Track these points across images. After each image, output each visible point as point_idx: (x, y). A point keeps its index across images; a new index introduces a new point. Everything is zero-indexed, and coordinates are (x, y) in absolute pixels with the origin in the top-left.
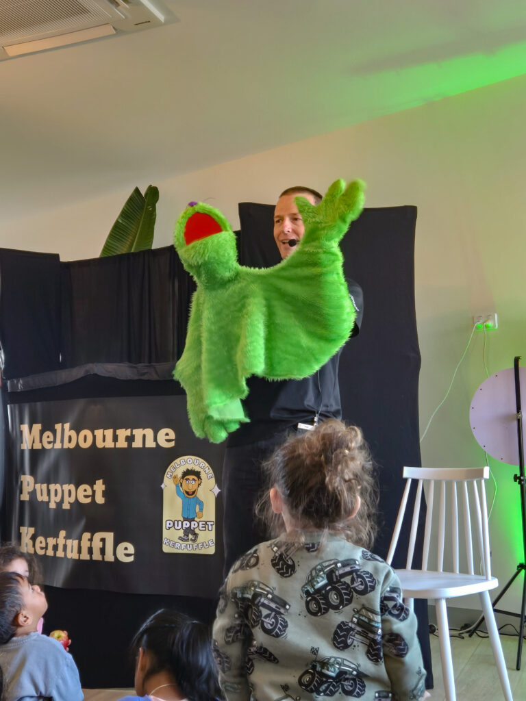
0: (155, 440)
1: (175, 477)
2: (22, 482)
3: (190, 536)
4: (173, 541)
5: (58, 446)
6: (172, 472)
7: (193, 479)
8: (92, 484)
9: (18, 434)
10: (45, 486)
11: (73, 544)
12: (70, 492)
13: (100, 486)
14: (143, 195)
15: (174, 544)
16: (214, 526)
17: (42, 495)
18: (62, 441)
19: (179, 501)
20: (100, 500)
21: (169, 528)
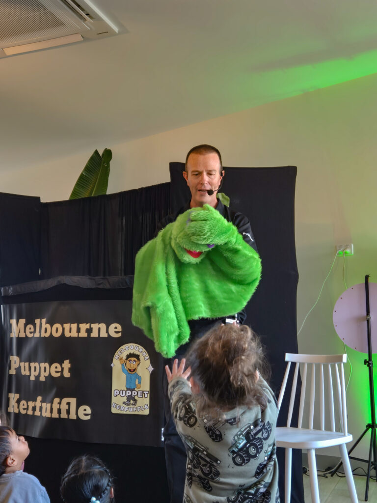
0: (107, 332)
1: (121, 359)
2: (10, 361)
3: (132, 402)
4: (119, 405)
5: (37, 335)
6: (119, 355)
7: (134, 361)
8: (61, 363)
9: (9, 326)
10: (27, 364)
11: (46, 406)
12: (45, 368)
13: (67, 365)
14: (101, 155)
15: (120, 407)
16: (149, 395)
17: (25, 370)
18: (40, 332)
19: (124, 376)
20: (67, 374)
21: (117, 395)
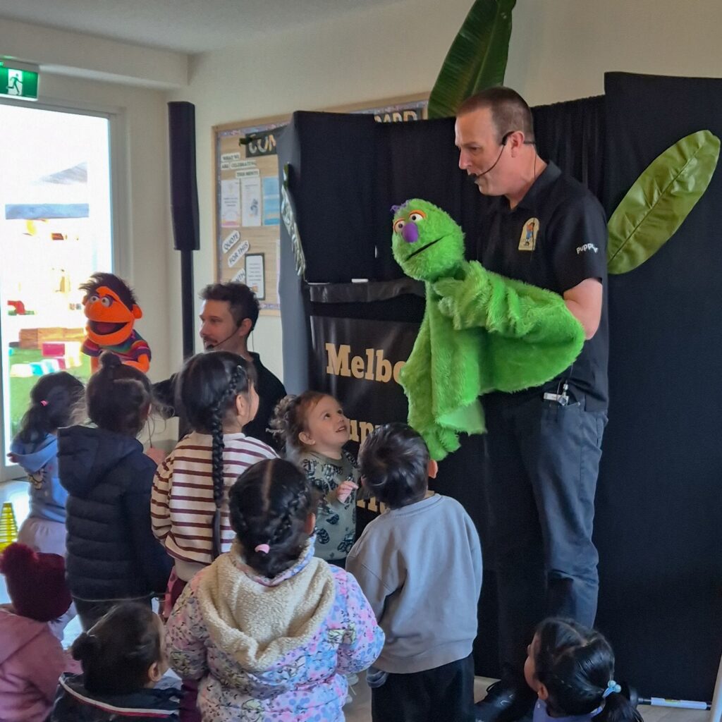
5: (369, 376)
9: (323, 352)
10: (354, 423)
18: (374, 372)
